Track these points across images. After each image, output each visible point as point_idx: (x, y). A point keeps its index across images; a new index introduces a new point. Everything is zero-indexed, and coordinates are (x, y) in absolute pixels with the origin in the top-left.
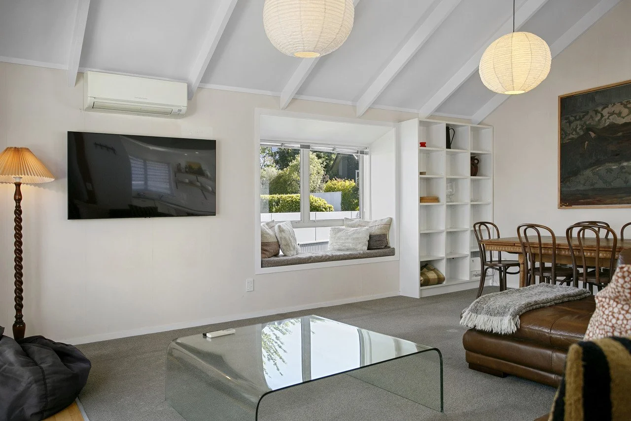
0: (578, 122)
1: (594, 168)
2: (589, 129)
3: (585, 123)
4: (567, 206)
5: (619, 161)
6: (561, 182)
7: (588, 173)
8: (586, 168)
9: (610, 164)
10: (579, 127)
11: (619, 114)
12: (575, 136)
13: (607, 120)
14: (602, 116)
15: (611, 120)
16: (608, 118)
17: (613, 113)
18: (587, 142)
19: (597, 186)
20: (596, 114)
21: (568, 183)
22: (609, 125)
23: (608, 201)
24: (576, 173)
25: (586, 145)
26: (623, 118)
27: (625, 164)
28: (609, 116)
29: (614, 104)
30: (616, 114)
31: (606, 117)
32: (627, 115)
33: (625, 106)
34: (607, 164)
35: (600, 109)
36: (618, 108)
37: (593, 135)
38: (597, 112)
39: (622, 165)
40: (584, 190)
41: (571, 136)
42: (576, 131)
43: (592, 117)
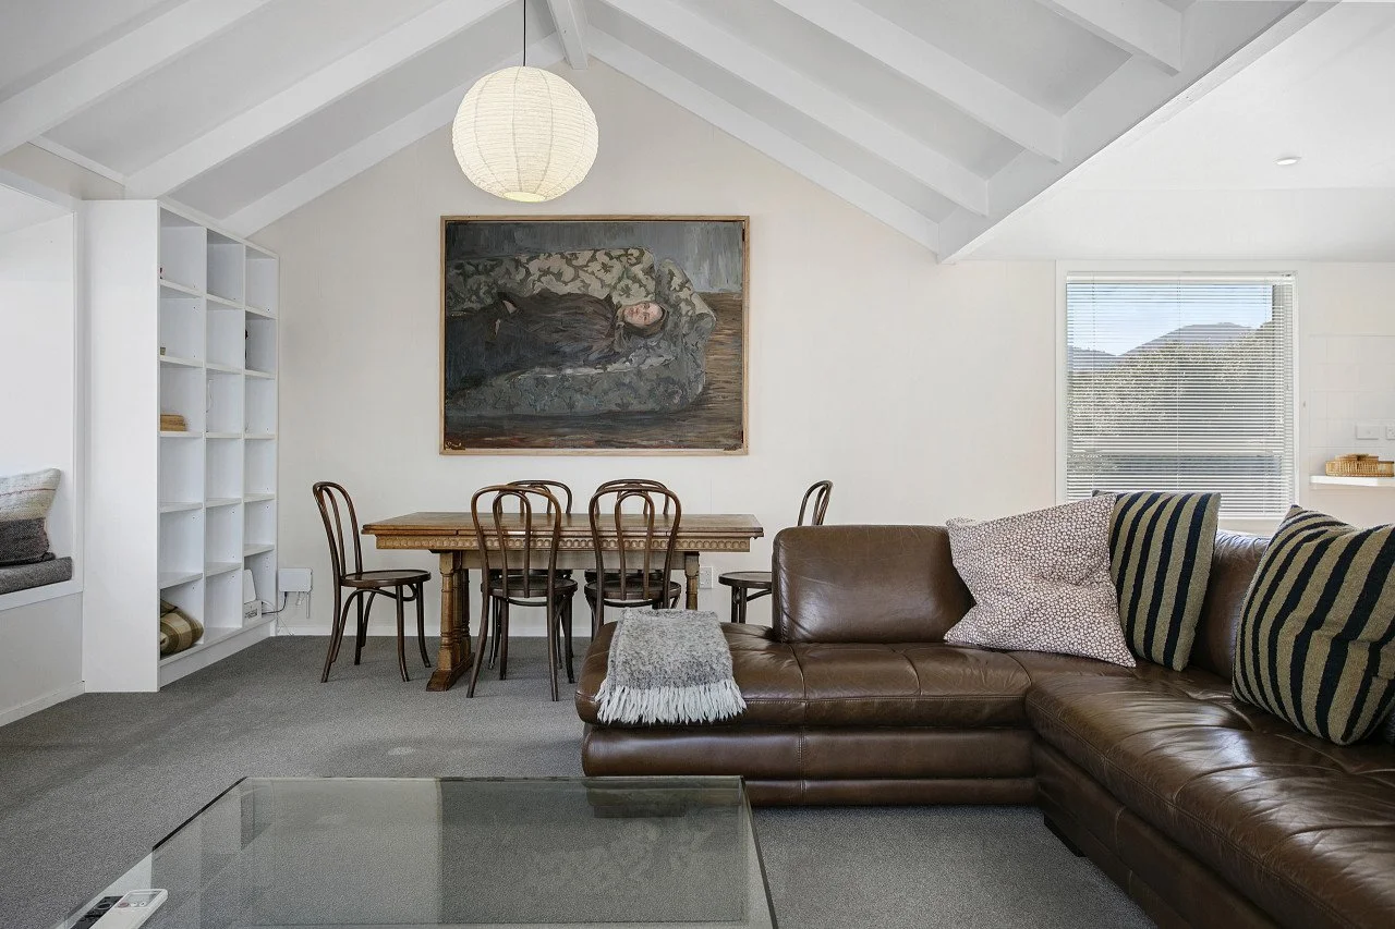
0: (483, 278)
1: (514, 373)
2: (503, 295)
3: (495, 282)
4: (459, 448)
5: (557, 366)
6: (446, 398)
7: (501, 382)
8: (497, 373)
9: (544, 370)
10: (484, 289)
11: (559, 276)
12: (477, 306)
13: (538, 284)
14: (528, 273)
15: (545, 285)
16: (539, 280)
17: (546, 272)
18: (499, 321)
19: (517, 411)
20: (517, 268)
21: (461, 402)
22: (540, 294)
23: (540, 441)
24: (477, 381)
25: (497, 328)
26: (566, 284)
27: (569, 371)
28: (540, 276)
29: (550, 255)
30: (553, 274)
31: (536, 277)
32: (573, 280)
33: (569, 262)
34: (537, 369)
35: (524, 259)
36: (556, 263)
37: (510, 308)
38: (518, 263)
39: (563, 372)
40: (493, 418)
41: (467, 305)
42: (476, 293)
43: (508, 272)
